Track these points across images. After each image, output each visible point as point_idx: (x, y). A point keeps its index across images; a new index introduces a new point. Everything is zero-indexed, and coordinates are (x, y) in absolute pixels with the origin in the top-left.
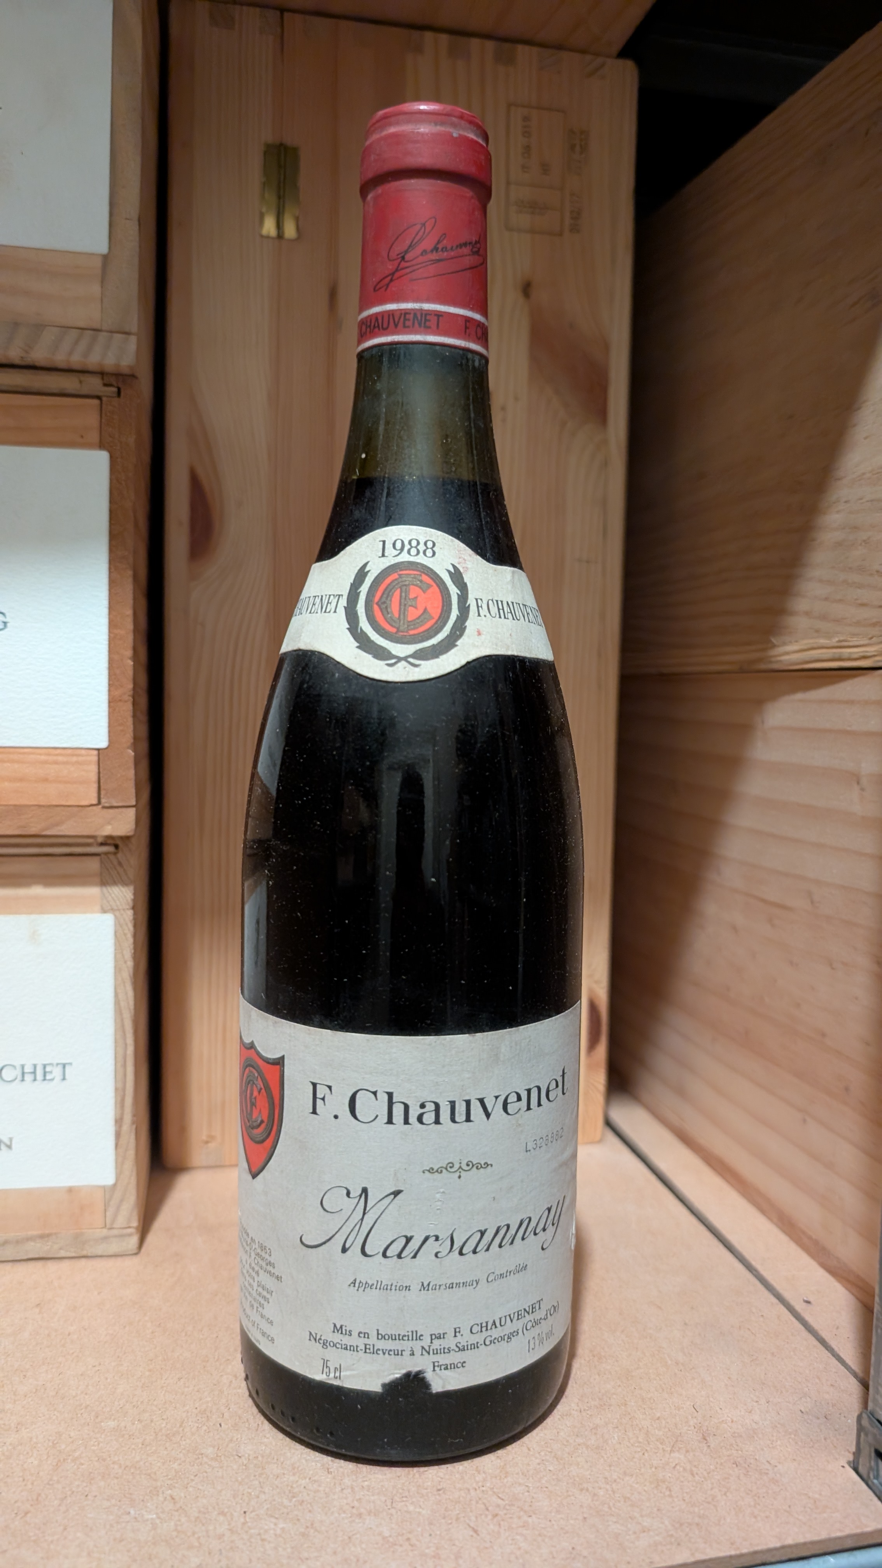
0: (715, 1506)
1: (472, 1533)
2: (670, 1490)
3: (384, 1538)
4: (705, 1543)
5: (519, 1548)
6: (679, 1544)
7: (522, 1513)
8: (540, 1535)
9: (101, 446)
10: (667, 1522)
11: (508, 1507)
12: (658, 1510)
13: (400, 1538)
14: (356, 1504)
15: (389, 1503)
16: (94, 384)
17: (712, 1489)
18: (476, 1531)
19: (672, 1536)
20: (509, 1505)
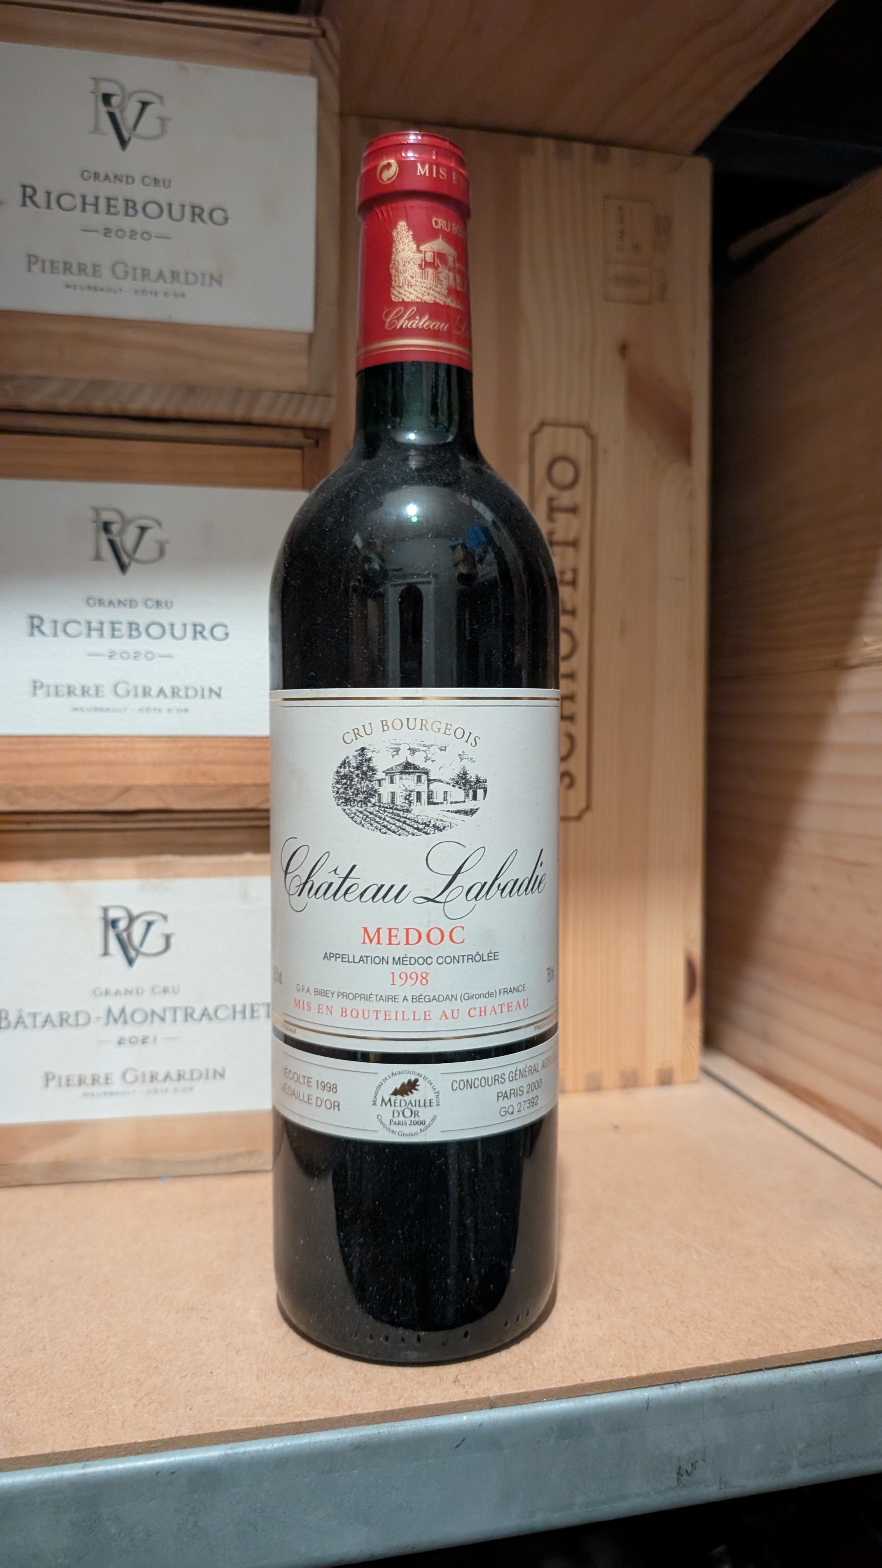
1: (668, 1333)
2: (816, 1302)
3: (600, 1337)
7: (703, 1320)
8: (722, 1332)
9: (303, 486)
11: (691, 1317)
12: (810, 1315)
13: (612, 1337)
14: (571, 1318)
16: (297, 437)
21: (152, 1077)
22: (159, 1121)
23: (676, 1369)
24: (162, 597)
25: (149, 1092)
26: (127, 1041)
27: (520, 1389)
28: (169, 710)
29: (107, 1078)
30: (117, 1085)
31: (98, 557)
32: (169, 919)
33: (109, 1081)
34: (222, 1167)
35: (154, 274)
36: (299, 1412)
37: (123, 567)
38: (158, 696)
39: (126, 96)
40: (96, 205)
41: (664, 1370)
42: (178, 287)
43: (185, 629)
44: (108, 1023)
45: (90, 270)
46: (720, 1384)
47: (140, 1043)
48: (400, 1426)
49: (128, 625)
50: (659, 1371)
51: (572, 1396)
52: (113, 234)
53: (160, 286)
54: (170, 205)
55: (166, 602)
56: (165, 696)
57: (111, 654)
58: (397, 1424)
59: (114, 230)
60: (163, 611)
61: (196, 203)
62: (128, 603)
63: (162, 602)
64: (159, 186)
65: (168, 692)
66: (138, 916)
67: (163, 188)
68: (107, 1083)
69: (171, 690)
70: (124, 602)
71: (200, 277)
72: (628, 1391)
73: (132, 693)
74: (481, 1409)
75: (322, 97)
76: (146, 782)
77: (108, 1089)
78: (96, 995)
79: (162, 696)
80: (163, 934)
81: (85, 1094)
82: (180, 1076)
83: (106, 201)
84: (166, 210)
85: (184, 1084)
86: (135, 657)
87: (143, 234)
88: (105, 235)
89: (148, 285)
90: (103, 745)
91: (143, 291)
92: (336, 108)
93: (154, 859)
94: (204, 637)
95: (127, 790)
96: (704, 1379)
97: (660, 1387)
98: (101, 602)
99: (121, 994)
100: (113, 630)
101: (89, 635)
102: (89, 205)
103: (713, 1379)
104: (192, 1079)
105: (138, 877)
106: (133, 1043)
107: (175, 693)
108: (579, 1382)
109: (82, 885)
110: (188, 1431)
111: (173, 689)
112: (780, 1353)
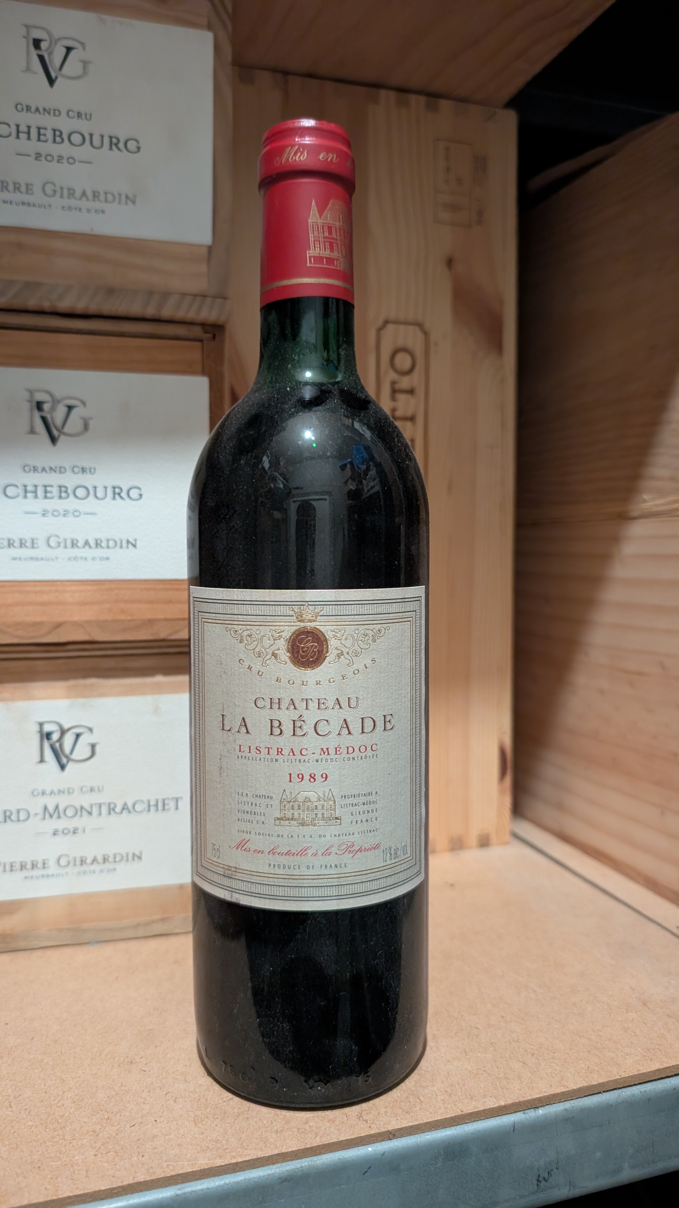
0: (665, 1039)
1: (522, 1064)
2: (634, 1032)
3: (470, 1071)
4: (667, 1058)
5: (556, 1070)
6: (651, 1060)
7: (549, 1052)
8: (565, 1062)
9: (203, 373)
10: (639, 1049)
11: (539, 1049)
12: (631, 1043)
13: (479, 1070)
14: (443, 1055)
15: (464, 1053)
16: (197, 331)
17: (660, 1030)
18: (524, 1063)
19: (645, 1055)
20: (540, 1048)
21: (82, 861)
22: (87, 897)
23: (534, 1097)
24: (85, 465)
25: (79, 874)
26: (60, 833)
27: (413, 1122)
28: (93, 559)
29: (44, 864)
30: (53, 869)
31: (32, 431)
32: (95, 731)
33: (46, 866)
34: (141, 932)
35: (78, 193)
36: (234, 1154)
37: (53, 440)
38: (84, 547)
39: (54, 42)
40: (29, 133)
41: (525, 1099)
42: (98, 205)
43: (106, 491)
44: (44, 819)
45: (23, 189)
46: (569, 1107)
47: (71, 833)
48: (318, 1160)
49: (59, 488)
50: (522, 1099)
51: (455, 1125)
52: (43, 158)
53: (84, 204)
54: (91, 135)
55: (90, 468)
56: (90, 547)
57: (44, 513)
58: (315, 1158)
59: (44, 154)
60: (88, 476)
61: (112, 135)
62: (58, 469)
63: (86, 468)
64: (82, 119)
65: (92, 543)
66: (69, 730)
67: (85, 121)
68: (44, 868)
69: (95, 542)
70: (55, 469)
71: (117, 196)
72: (498, 1117)
73: (62, 545)
74: (383, 1141)
75: (217, 48)
76: (76, 618)
77: (45, 872)
78: (34, 796)
79: (87, 547)
80: (89, 744)
81: (26, 878)
82: (105, 860)
83: (36, 130)
84: (87, 139)
85: (108, 866)
86: (64, 515)
87: (68, 160)
88: (36, 159)
89: (73, 202)
90: (38, 589)
91: (69, 208)
92: (229, 58)
93: (81, 682)
94: (121, 498)
95: (59, 625)
96: (557, 1103)
97: (522, 1112)
98: (35, 469)
99: (55, 794)
100: (46, 492)
101: (25, 497)
102: (23, 133)
103: (563, 1103)
104: (115, 861)
105: (68, 697)
106: (65, 834)
107: (98, 544)
108: (460, 1113)
109: (21, 705)
110: (143, 1176)
111: (96, 540)
112: (614, 1078)
